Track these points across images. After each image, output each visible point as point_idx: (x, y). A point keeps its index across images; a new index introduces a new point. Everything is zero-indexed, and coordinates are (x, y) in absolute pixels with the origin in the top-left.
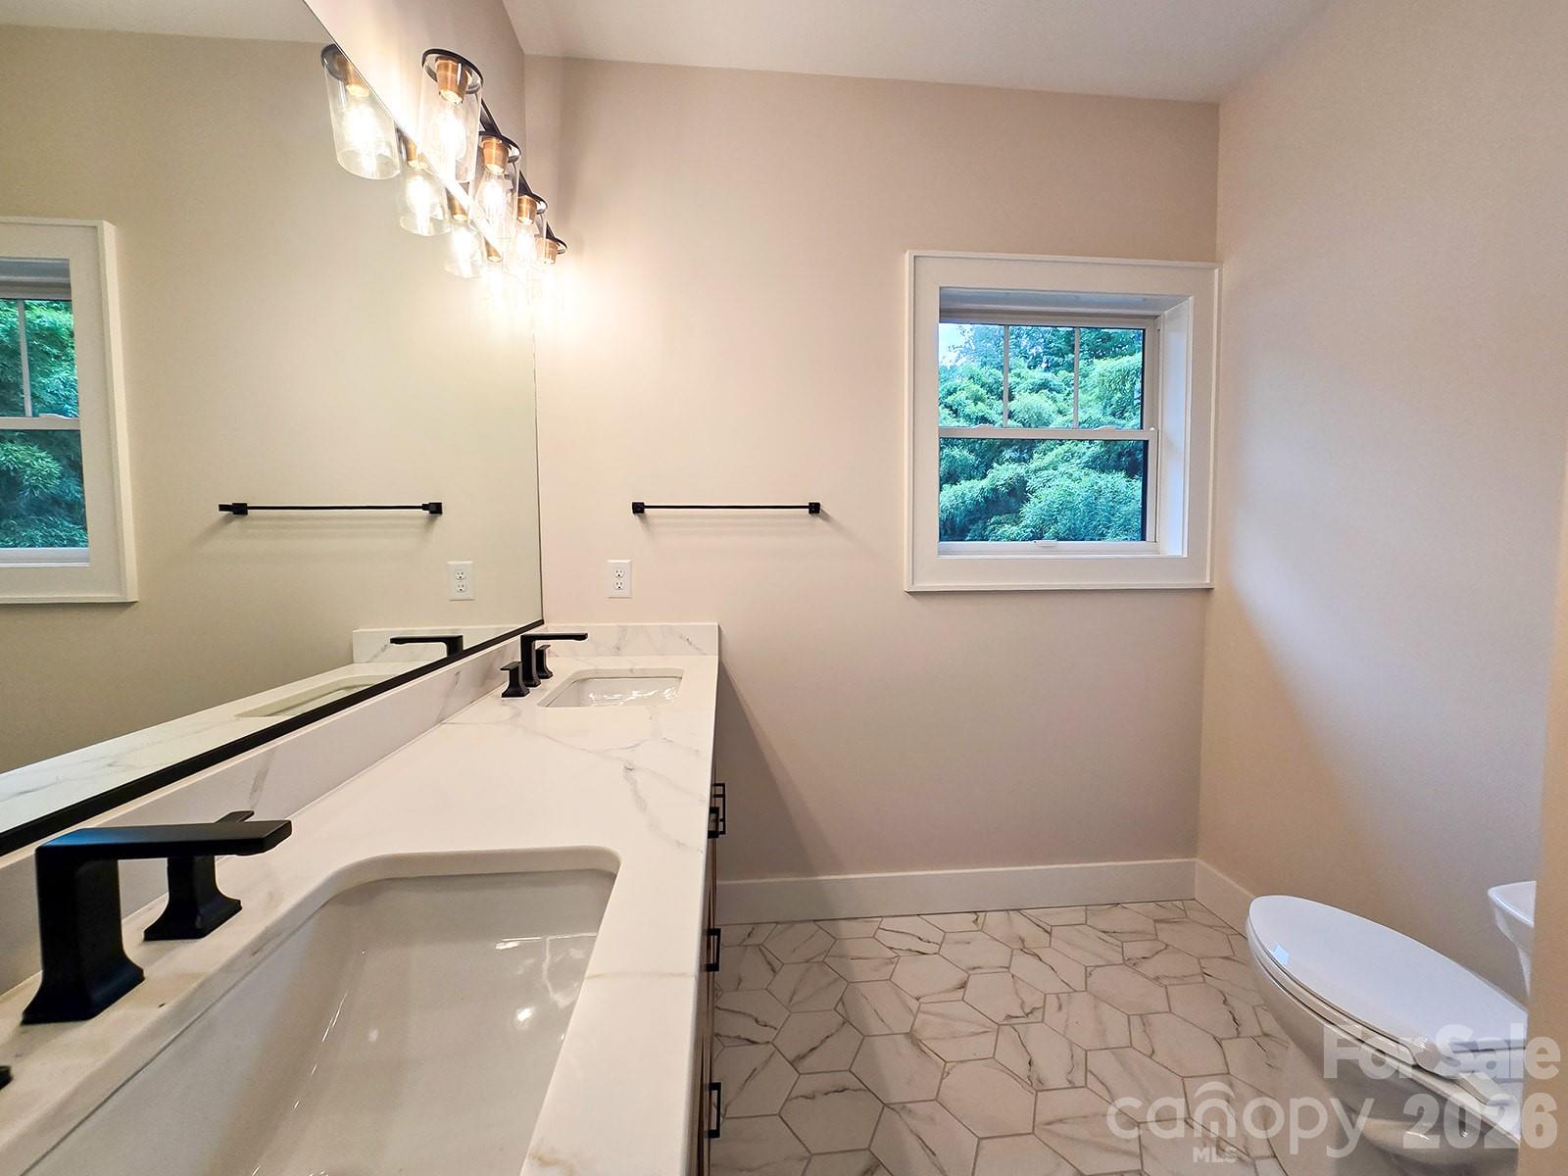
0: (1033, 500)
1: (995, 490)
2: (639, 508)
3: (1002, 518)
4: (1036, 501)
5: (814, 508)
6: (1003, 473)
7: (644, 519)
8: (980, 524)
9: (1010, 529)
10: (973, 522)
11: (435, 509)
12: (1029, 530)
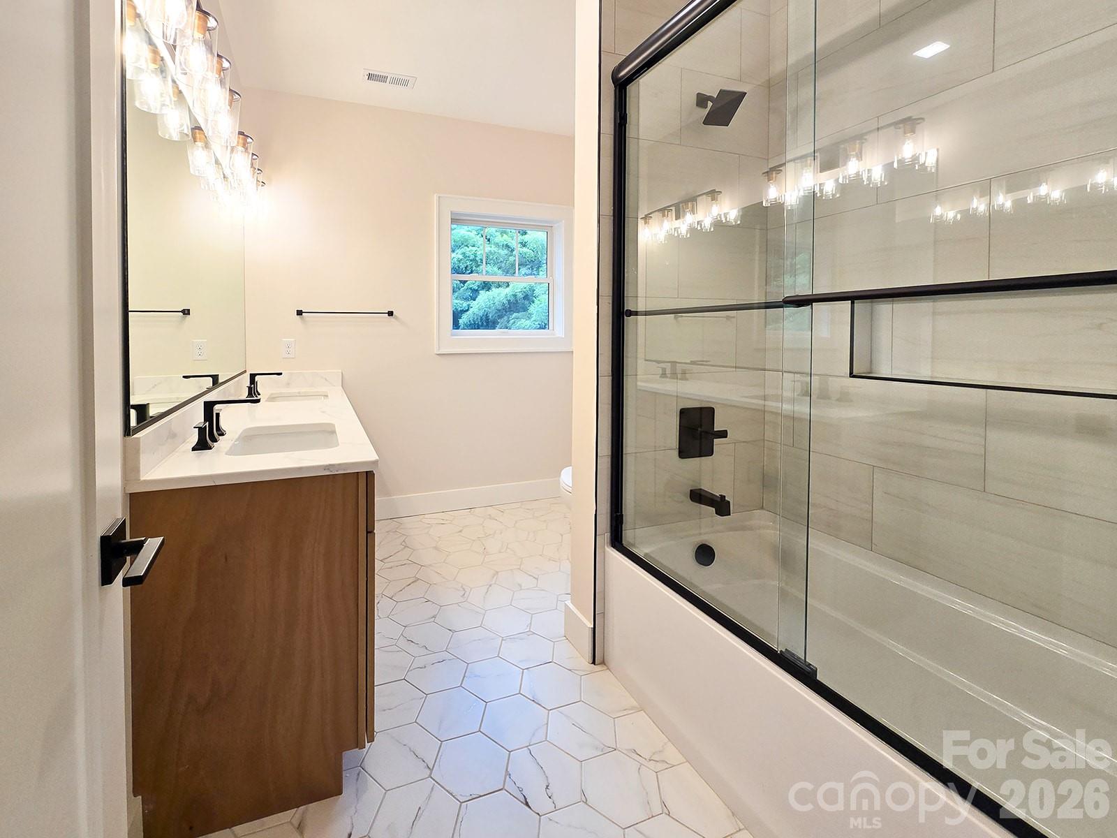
0: (536, 301)
1: (515, 296)
2: (300, 313)
3: (519, 315)
4: (539, 302)
5: (390, 314)
6: (519, 284)
7: (302, 319)
8: (506, 318)
9: (524, 322)
10: (501, 317)
11: (186, 312)
12: (537, 323)
